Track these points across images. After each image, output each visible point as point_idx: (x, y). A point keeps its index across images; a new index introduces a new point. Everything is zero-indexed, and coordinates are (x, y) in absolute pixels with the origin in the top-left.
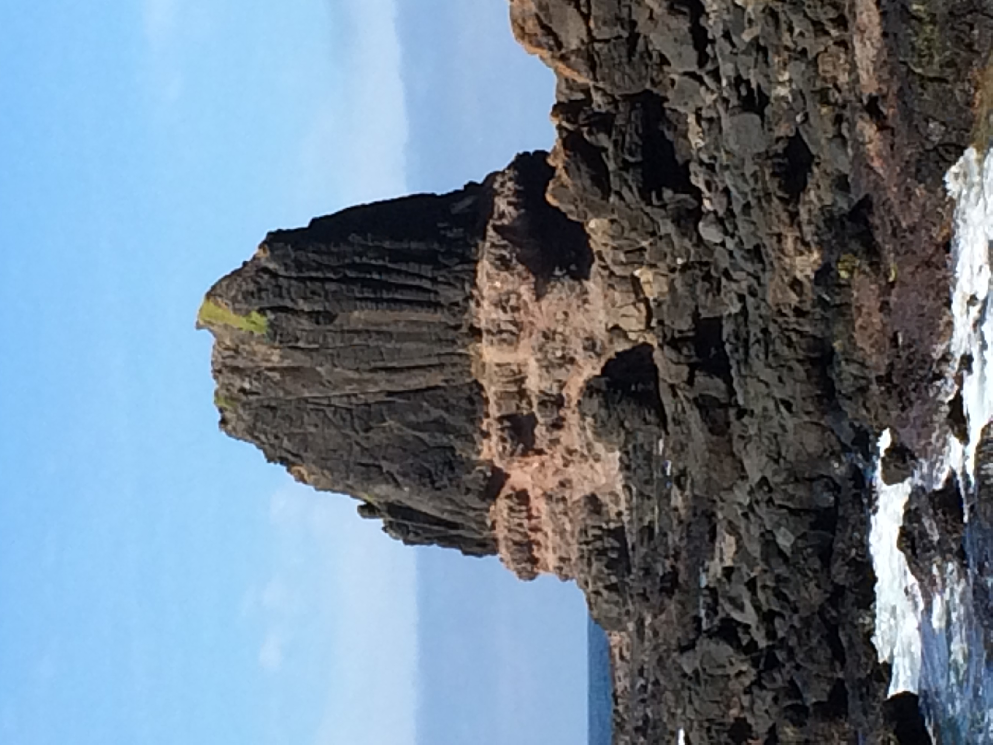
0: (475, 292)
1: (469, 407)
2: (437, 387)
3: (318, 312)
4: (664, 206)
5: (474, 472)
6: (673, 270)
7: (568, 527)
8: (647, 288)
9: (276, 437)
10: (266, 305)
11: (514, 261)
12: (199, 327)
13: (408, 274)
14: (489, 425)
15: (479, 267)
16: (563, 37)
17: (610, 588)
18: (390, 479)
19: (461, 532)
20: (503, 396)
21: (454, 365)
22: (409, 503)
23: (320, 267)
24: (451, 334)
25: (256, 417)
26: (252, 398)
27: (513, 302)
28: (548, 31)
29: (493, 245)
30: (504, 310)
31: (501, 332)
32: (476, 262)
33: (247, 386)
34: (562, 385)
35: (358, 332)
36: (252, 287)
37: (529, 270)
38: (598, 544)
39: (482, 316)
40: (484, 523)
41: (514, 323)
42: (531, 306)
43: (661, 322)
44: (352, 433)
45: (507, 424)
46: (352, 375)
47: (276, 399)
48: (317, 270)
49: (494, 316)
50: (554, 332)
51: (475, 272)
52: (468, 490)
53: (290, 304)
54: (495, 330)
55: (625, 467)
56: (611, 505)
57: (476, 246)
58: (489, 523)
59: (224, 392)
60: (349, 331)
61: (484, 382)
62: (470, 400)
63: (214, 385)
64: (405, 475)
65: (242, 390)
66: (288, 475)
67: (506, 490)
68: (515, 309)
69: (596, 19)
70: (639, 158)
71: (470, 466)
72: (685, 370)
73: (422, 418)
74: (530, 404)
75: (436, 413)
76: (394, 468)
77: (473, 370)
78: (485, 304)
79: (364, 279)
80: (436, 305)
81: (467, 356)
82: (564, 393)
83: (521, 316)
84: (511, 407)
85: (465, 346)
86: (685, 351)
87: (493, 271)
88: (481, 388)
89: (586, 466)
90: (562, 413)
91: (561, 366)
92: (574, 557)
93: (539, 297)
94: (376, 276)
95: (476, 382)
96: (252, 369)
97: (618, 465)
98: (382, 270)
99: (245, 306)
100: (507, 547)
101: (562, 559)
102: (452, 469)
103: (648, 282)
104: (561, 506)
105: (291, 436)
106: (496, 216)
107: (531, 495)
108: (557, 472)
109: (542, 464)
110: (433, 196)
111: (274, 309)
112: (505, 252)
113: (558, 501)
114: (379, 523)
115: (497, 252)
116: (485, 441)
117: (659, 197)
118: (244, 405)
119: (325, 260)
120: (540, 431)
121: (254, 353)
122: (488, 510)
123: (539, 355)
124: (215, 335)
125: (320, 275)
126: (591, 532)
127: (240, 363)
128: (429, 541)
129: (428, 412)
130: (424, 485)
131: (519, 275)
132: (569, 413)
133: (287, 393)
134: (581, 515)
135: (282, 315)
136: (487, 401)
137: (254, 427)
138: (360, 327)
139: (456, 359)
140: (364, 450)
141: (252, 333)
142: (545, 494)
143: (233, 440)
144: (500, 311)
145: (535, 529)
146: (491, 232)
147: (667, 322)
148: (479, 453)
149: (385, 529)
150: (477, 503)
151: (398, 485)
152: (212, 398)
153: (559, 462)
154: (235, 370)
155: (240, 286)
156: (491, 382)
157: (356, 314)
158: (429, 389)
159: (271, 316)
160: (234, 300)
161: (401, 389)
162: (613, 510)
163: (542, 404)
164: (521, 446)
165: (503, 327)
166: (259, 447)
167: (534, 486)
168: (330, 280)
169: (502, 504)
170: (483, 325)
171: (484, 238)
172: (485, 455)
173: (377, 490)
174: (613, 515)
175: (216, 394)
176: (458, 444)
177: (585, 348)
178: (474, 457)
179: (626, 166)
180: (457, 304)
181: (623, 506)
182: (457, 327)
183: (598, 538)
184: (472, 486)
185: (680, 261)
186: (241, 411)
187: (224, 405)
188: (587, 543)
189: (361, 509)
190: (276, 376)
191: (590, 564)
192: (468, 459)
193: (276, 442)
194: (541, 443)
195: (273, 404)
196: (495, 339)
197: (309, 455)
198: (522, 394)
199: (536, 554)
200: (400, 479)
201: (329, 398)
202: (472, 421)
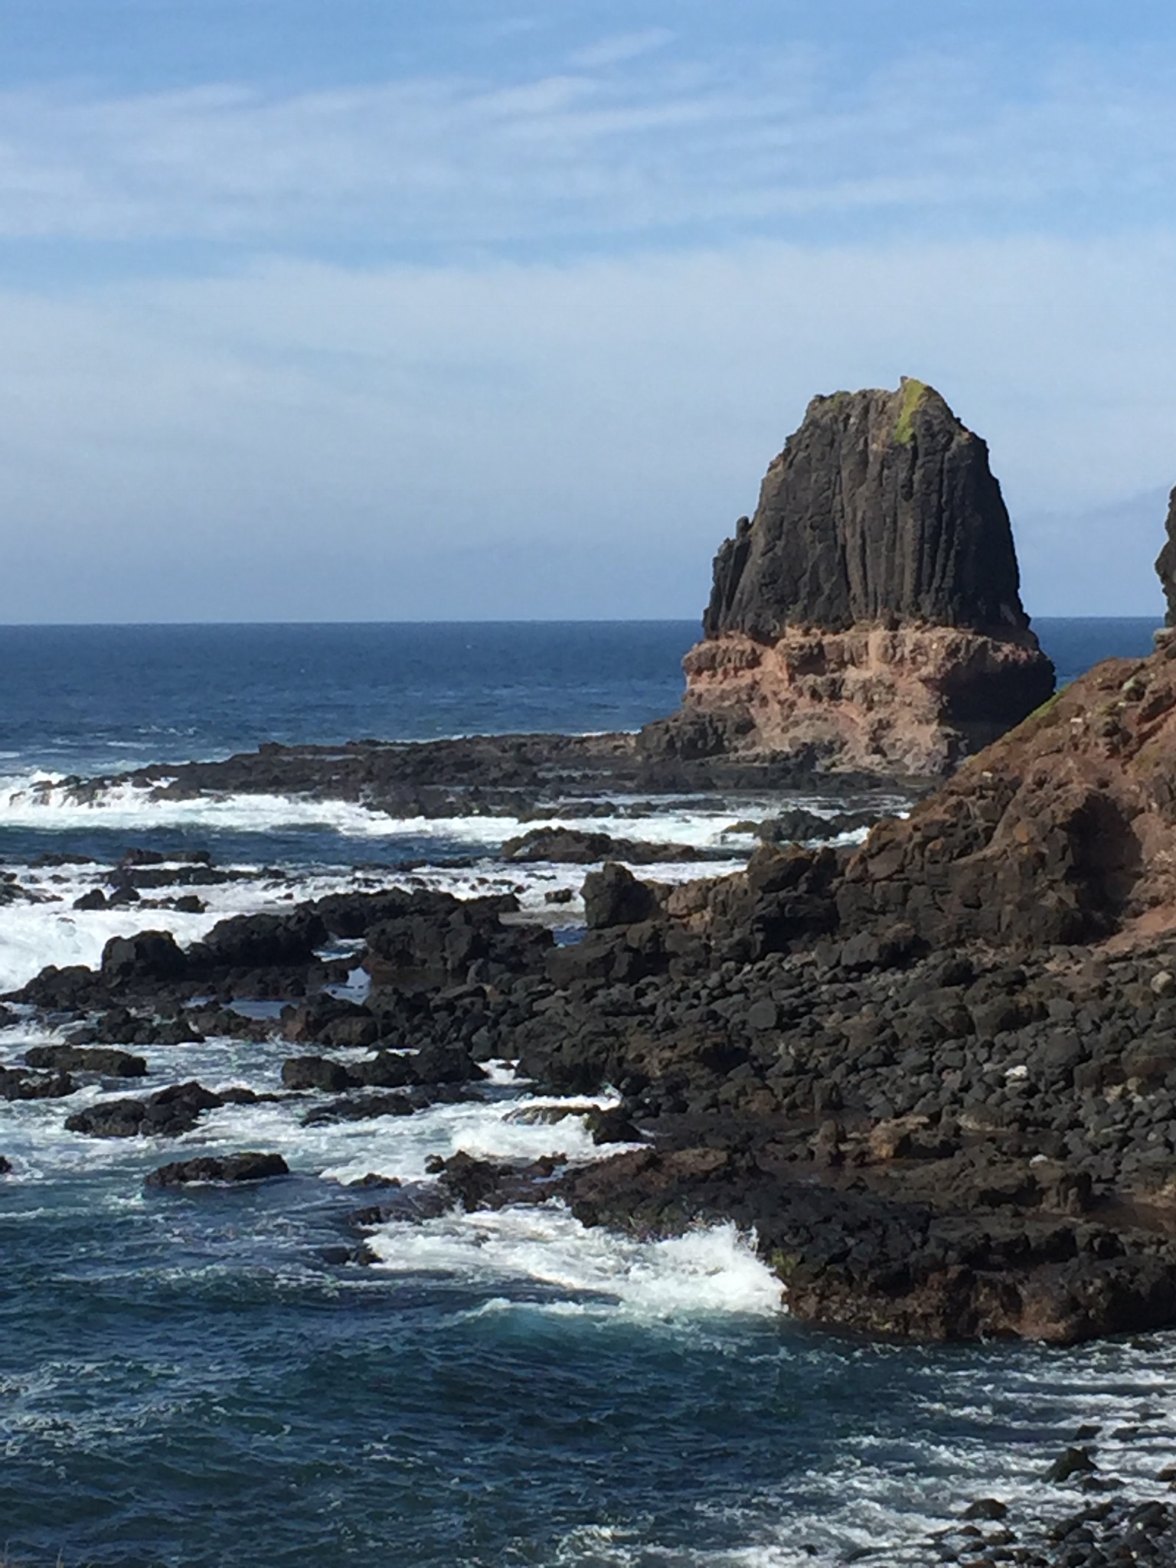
0: (928, 626)
1: (831, 618)
2: (849, 589)
3: (912, 487)
4: (752, 933)
5: (774, 621)
6: (708, 938)
7: (727, 703)
8: (697, 916)
9: (807, 446)
10: (920, 440)
11: (955, 661)
12: (903, 379)
13: (945, 566)
14: (815, 635)
15: (951, 629)
16: (877, 859)
17: (671, 743)
18: (770, 548)
19: (723, 608)
20: (839, 647)
21: (867, 606)
22: (749, 564)
23: (952, 489)
24: (893, 604)
25: (824, 429)
26: (841, 426)
27: (919, 658)
28: (881, 849)
29: (969, 642)
30: (912, 652)
31: (894, 648)
32: (955, 626)
33: (852, 420)
34: (851, 699)
35: (895, 522)
36: (936, 428)
37: (947, 672)
38: (710, 731)
39: (909, 631)
40: (731, 628)
41: (902, 659)
42: (916, 674)
43: (672, 927)
44: (809, 515)
45: (816, 651)
46: (860, 515)
47: (840, 447)
48: (949, 485)
49: (908, 642)
50: (894, 694)
51: (946, 625)
52: (759, 616)
53: (919, 462)
54: (896, 642)
55: (774, 757)
56: (743, 743)
57: (969, 627)
58: (731, 633)
59: (847, 399)
60: (896, 514)
61: (852, 631)
62: (837, 618)
63: (854, 391)
64: (772, 560)
65: (848, 417)
66: (776, 455)
67: (759, 649)
68: (914, 660)
69: (887, 886)
70: (787, 915)
71: (780, 617)
72: (635, 945)
73: (822, 575)
74: (833, 671)
75: (826, 589)
76: (778, 551)
77: (863, 621)
78: (918, 634)
79: (941, 528)
80: (917, 591)
81: (874, 617)
82: (844, 701)
83: (908, 665)
84: (831, 654)
85: (883, 615)
86: (649, 945)
87: (947, 641)
88: (848, 629)
89: (779, 719)
90: (825, 699)
91: (865, 699)
92: (699, 709)
93: (925, 681)
94: (944, 537)
95: (854, 623)
96: (866, 426)
97: (778, 749)
98: (950, 542)
99: (918, 423)
100: (710, 649)
101: (700, 696)
102: (777, 602)
103: (702, 917)
104: (744, 697)
105: (808, 459)
106: (997, 643)
107: (756, 670)
108: (775, 694)
109: (782, 681)
110: (1018, 586)
111: (915, 449)
112: (962, 652)
113: (749, 695)
114: (733, 536)
115: (963, 647)
116: (800, 632)
117: (758, 930)
118: (835, 419)
119: (958, 493)
120: (811, 679)
121: (879, 429)
122: (743, 632)
123: (874, 680)
124: (896, 393)
125: (945, 489)
126: (720, 725)
127: (872, 415)
128: (717, 579)
129: (827, 580)
130: (764, 577)
131: (943, 665)
132: (826, 705)
133: (845, 457)
134: (735, 716)
135: (910, 455)
136: (836, 633)
137: (818, 427)
138: (900, 524)
139: (871, 608)
140: (795, 524)
141: (896, 427)
142: (756, 683)
143: (806, 407)
144: (911, 647)
145: (726, 673)
146: (981, 639)
147: (671, 932)
148: (791, 626)
149: (728, 540)
150: (748, 625)
151: (764, 554)
152: (842, 389)
153: (783, 696)
154: (866, 410)
155: (936, 418)
156: (853, 637)
157: (911, 522)
158: (848, 583)
159: (909, 447)
160: (925, 412)
161: (848, 557)
162: (741, 743)
163: (834, 682)
164: (796, 663)
165: (899, 650)
166: (799, 430)
167: (763, 673)
168: (941, 497)
169: (748, 645)
170: (901, 632)
171: (975, 633)
172: (789, 631)
173: (761, 534)
174: (735, 743)
175: (847, 393)
176: (798, 608)
177: (880, 721)
178: (787, 621)
179: (781, 906)
180: (919, 609)
181: (742, 753)
182: (898, 609)
183: (716, 730)
184: (762, 620)
185: (713, 943)
186: (830, 415)
187: (836, 400)
188: (711, 722)
189: (746, 520)
190: (861, 447)
191: (692, 723)
192: (787, 616)
193: (803, 446)
194: (800, 680)
195: (836, 445)
196: (888, 642)
197: (792, 475)
198: (842, 665)
199: (706, 674)
200: (770, 554)
201: (841, 492)
202: (818, 621)
